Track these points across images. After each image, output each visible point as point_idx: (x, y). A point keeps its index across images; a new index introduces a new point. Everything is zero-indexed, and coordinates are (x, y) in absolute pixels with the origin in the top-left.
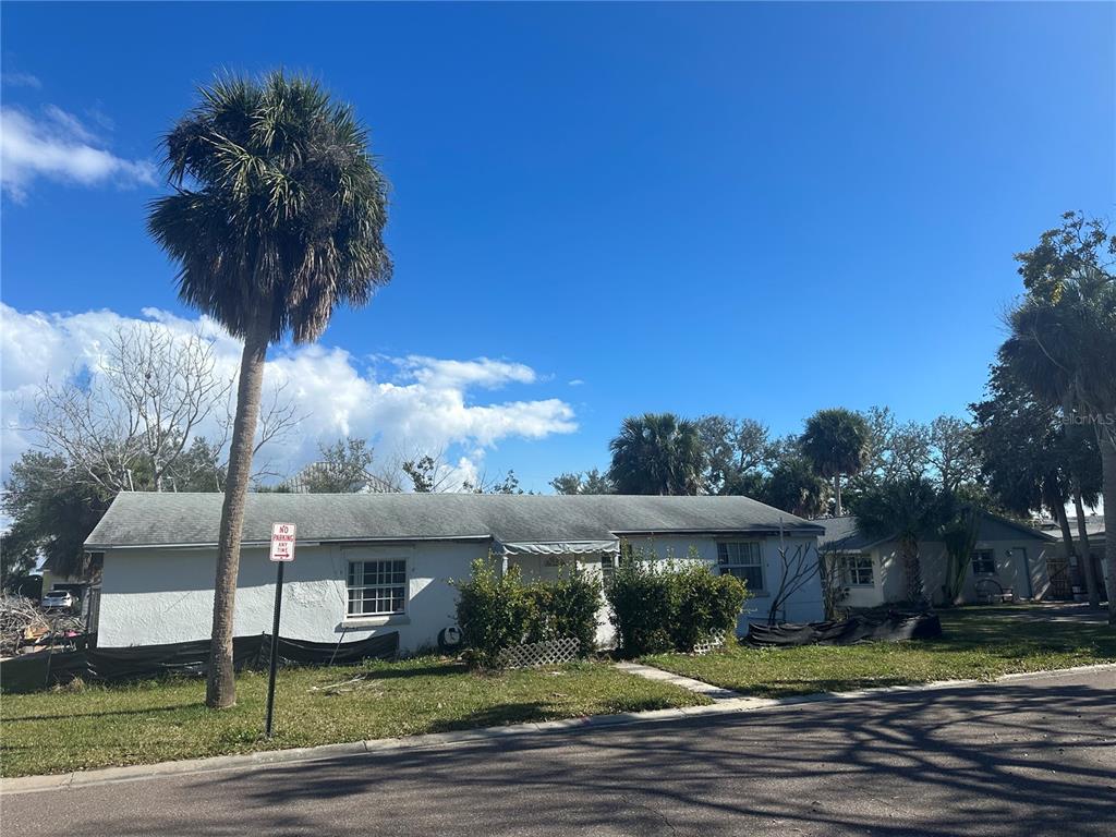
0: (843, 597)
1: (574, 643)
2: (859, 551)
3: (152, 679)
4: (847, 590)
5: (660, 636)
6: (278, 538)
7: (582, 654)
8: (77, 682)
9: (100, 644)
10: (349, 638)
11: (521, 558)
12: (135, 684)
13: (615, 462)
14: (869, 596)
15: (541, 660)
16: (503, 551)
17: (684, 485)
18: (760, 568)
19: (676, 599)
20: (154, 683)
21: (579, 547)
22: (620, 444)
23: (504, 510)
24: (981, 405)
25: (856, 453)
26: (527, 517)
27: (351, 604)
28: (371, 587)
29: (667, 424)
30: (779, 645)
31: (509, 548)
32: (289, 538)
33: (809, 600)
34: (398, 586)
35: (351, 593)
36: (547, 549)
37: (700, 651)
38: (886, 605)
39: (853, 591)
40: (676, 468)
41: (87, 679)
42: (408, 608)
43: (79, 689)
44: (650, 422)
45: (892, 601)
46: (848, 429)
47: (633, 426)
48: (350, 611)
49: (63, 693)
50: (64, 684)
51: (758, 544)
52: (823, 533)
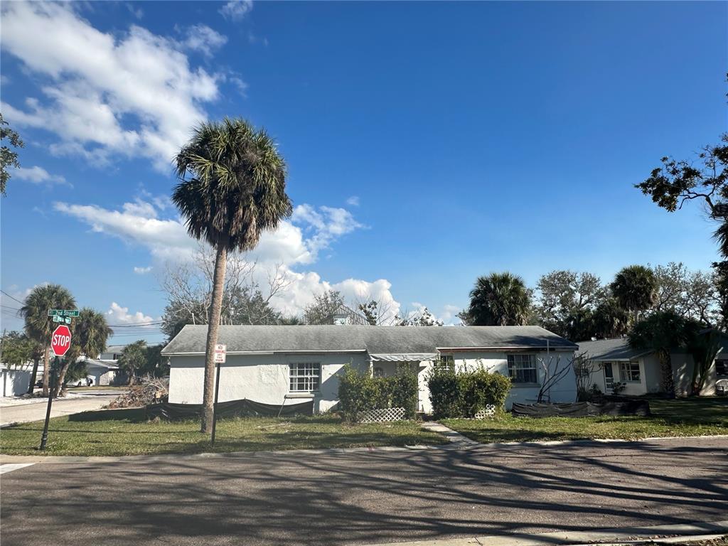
0: (622, 389)
1: (402, 410)
2: (628, 360)
3: (191, 419)
4: (625, 384)
5: (453, 407)
6: (217, 352)
7: (407, 416)
8: (157, 419)
9: (169, 402)
10: (289, 402)
11: (381, 366)
12: (183, 421)
13: (472, 304)
14: (637, 389)
15: (382, 419)
16: (370, 359)
17: (515, 318)
18: (535, 370)
19: (463, 388)
20: (192, 421)
21: (415, 357)
22: (476, 293)
23: (380, 335)
24: (721, 264)
25: (648, 295)
26: (392, 338)
27: (291, 386)
28: (302, 376)
29: (505, 280)
30: (530, 415)
31: (373, 357)
32: (223, 352)
33: (566, 389)
34: (317, 376)
35: (292, 379)
36: (395, 357)
37: (479, 417)
38: (647, 394)
39: (628, 385)
40: (509, 308)
41: (162, 418)
42: (321, 387)
43: (158, 422)
44: (494, 279)
45: (652, 392)
46: (643, 279)
47: (483, 282)
48: (291, 389)
49: (151, 424)
50: (152, 419)
51: (534, 356)
52: (577, 349)
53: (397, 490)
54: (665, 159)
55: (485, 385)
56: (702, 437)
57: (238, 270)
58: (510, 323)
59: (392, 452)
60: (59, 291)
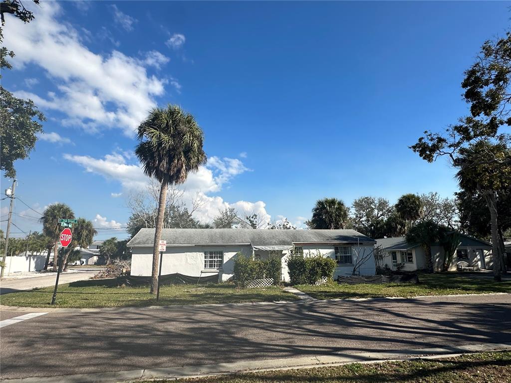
0: (403, 267)
1: (272, 280)
2: (406, 250)
3: (144, 285)
4: (404, 264)
5: (303, 277)
6: (161, 244)
7: (275, 283)
8: (124, 285)
9: (131, 275)
10: (204, 275)
11: (259, 253)
12: (139, 287)
13: (314, 216)
14: (411, 267)
15: (260, 285)
16: (253, 249)
17: (339, 225)
18: (351, 256)
19: (308, 267)
20: (145, 287)
21: (280, 248)
22: (316, 210)
23: (259, 235)
24: (459, 193)
25: (417, 211)
26: (266, 237)
27: (205, 265)
28: (212, 259)
29: (333, 202)
30: (348, 283)
31: (255, 248)
32: (164, 245)
33: (369, 267)
34: (221, 259)
35: (205, 261)
36: (268, 248)
37: (317, 284)
38: (417, 270)
39: (406, 265)
40: (336, 219)
41: (127, 284)
42: (223, 266)
43: (124, 287)
44: (327, 201)
45: (420, 269)
46: (414, 202)
47: (320, 203)
48: (205, 267)
49: (120, 288)
50: (120, 286)
51: (350, 247)
52: (376, 244)
53: (269, 328)
54: (426, 132)
55: (321, 265)
56: (449, 295)
57: (173, 195)
58: (336, 228)
59: (265, 305)
60: (65, 208)
